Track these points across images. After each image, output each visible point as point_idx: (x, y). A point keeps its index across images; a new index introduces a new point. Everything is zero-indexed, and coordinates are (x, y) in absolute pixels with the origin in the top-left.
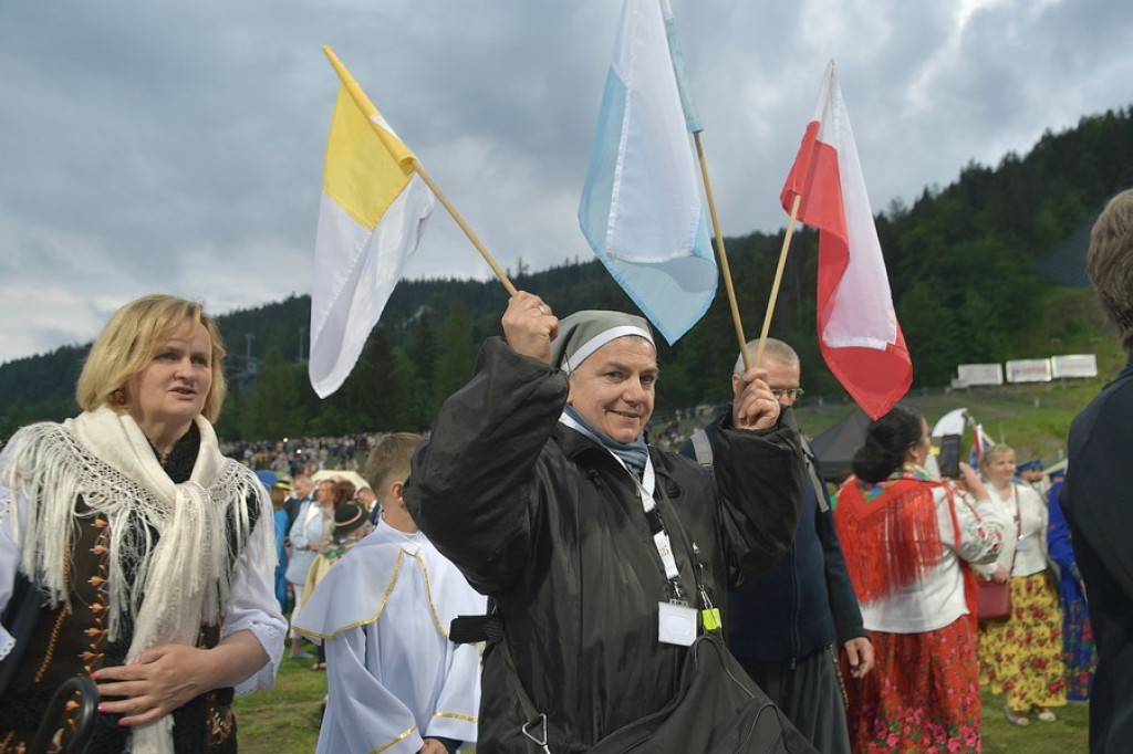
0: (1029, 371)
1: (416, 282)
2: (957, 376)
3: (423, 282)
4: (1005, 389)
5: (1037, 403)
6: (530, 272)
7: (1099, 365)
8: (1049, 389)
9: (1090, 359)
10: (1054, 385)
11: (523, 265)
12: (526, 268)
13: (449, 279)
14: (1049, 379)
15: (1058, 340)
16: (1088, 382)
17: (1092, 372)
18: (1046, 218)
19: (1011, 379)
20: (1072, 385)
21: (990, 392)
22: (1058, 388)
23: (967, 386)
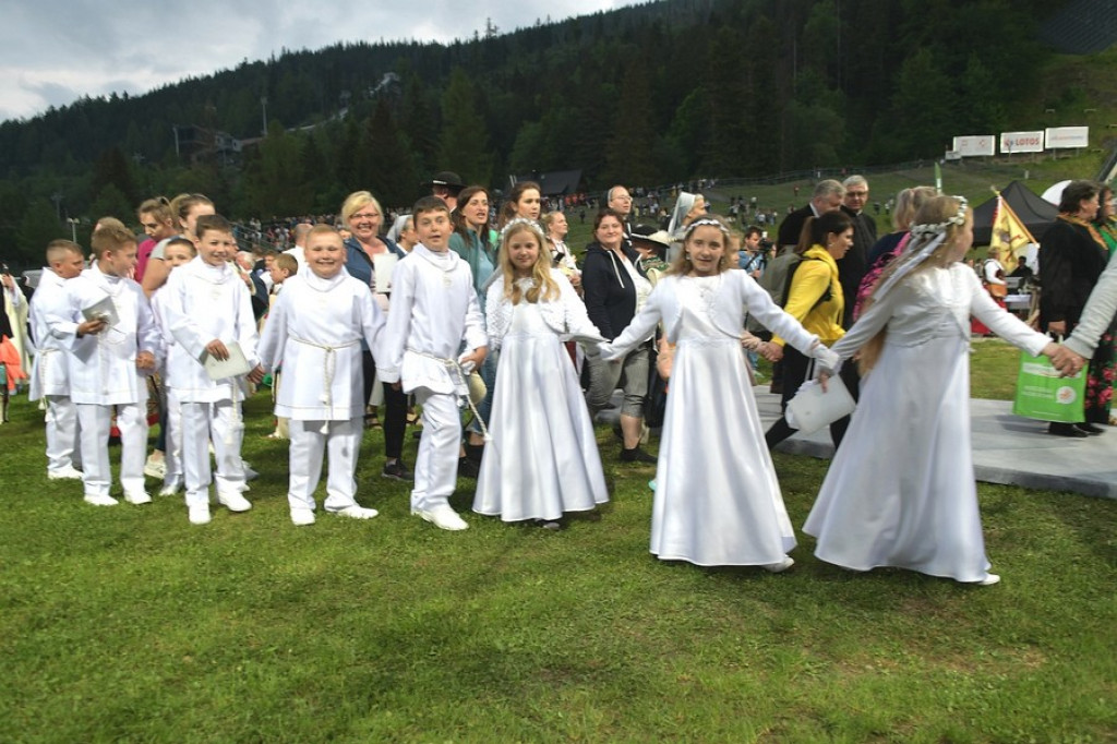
0: (1022, 142)
1: (375, 46)
2: (951, 148)
3: (383, 45)
4: (997, 160)
5: (1027, 176)
6: (498, 34)
7: (1091, 137)
8: (1039, 161)
9: (1084, 131)
10: (1044, 157)
11: (493, 28)
12: (495, 31)
13: (410, 43)
14: (1041, 150)
15: (1053, 110)
16: (1078, 152)
17: (1084, 143)
19: (1004, 150)
20: (1062, 155)
21: (981, 163)
22: (1048, 160)
23: (960, 157)
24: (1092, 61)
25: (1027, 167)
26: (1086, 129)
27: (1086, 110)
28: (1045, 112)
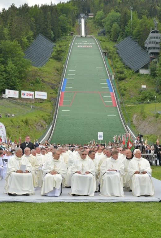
0: (28, 95)
2: (4, 93)
7: (48, 96)
16: (44, 101)
17: (45, 98)
19: (22, 96)
20: (40, 102)
21: (15, 101)
22: (36, 102)
23: (8, 97)
25: (31, 104)
26: (46, 93)
28: (30, 85)
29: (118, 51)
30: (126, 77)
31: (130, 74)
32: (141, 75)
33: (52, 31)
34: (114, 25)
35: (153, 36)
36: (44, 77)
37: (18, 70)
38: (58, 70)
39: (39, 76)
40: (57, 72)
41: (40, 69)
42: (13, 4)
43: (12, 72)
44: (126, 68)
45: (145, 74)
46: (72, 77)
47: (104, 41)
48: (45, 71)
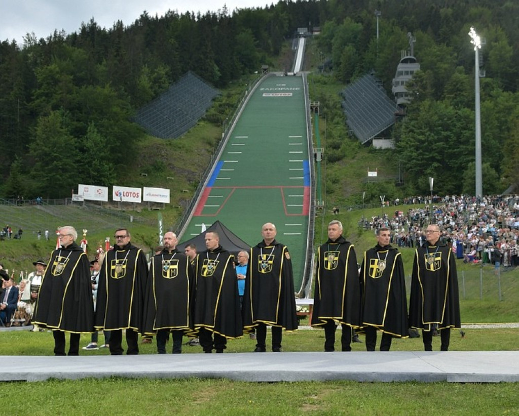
0: (127, 194)
2: (76, 192)
4: (110, 205)
5: (131, 220)
7: (171, 196)
8: (139, 210)
9: (167, 192)
10: (142, 207)
14: (140, 202)
16: (164, 206)
17: (167, 200)
18: (144, 81)
19: (116, 198)
20: (154, 208)
21: (98, 206)
22: (146, 210)
23: (83, 200)
24: (170, 144)
25: (131, 213)
26: (168, 191)
27: (167, 178)
28: (141, 174)
29: (344, 102)
30: (345, 156)
31: (353, 149)
32: (374, 151)
33: (215, 65)
34: (347, 48)
35: (404, 70)
36: (175, 159)
37: (109, 146)
38: (210, 144)
39: (163, 156)
40: (208, 147)
41: (168, 143)
42: (145, 12)
43: (95, 149)
44: (350, 137)
45: (383, 148)
46: (234, 157)
47: (325, 83)
48: (181, 146)
